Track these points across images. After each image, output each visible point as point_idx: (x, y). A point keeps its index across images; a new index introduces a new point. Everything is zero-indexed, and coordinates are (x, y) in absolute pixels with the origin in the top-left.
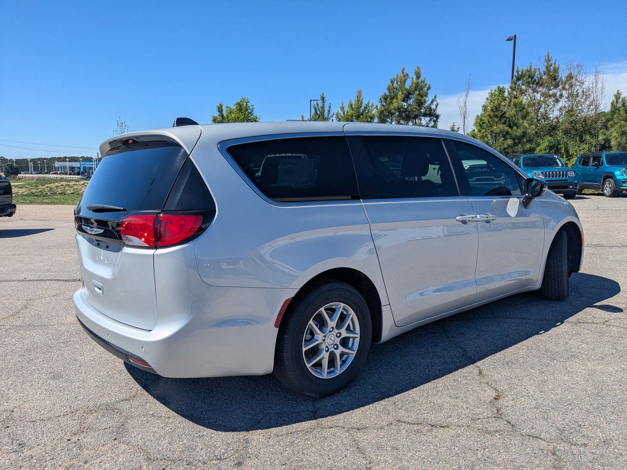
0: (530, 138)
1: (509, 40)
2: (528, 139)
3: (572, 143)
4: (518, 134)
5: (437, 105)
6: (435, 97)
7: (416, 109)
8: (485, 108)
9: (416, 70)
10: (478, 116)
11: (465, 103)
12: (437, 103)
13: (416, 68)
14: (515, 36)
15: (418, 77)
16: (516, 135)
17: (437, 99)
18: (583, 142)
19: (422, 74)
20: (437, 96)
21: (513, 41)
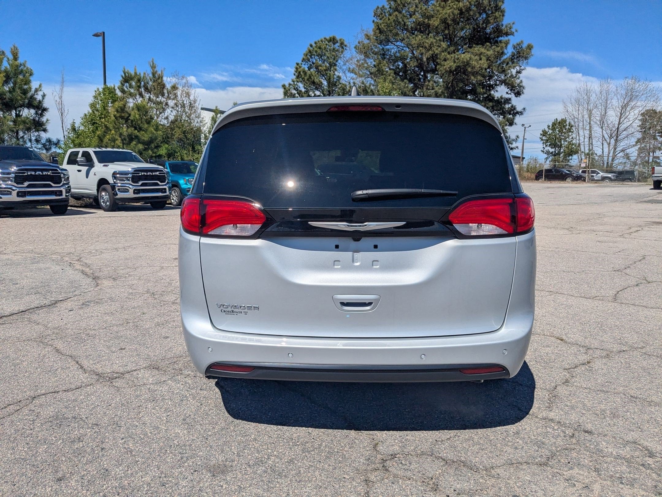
0: (157, 144)
1: (96, 35)
2: (156, 145)
3: (185, 152)
4: (146, 139)
5: (44, 96)
6: (40, 86)
7: (21, 97)
8: (93, 106)
9: (12, 49)
10: (86, 115)
11: (61, 97)
12: (44, 93)
13: (13, 47)
14: (104, 33)
15: (16, 59)
16: (144, 140)
17: (43, 89)
18: (195, 151)
19: (20, 55)
20: (42, 85)
21: (101, 38)
